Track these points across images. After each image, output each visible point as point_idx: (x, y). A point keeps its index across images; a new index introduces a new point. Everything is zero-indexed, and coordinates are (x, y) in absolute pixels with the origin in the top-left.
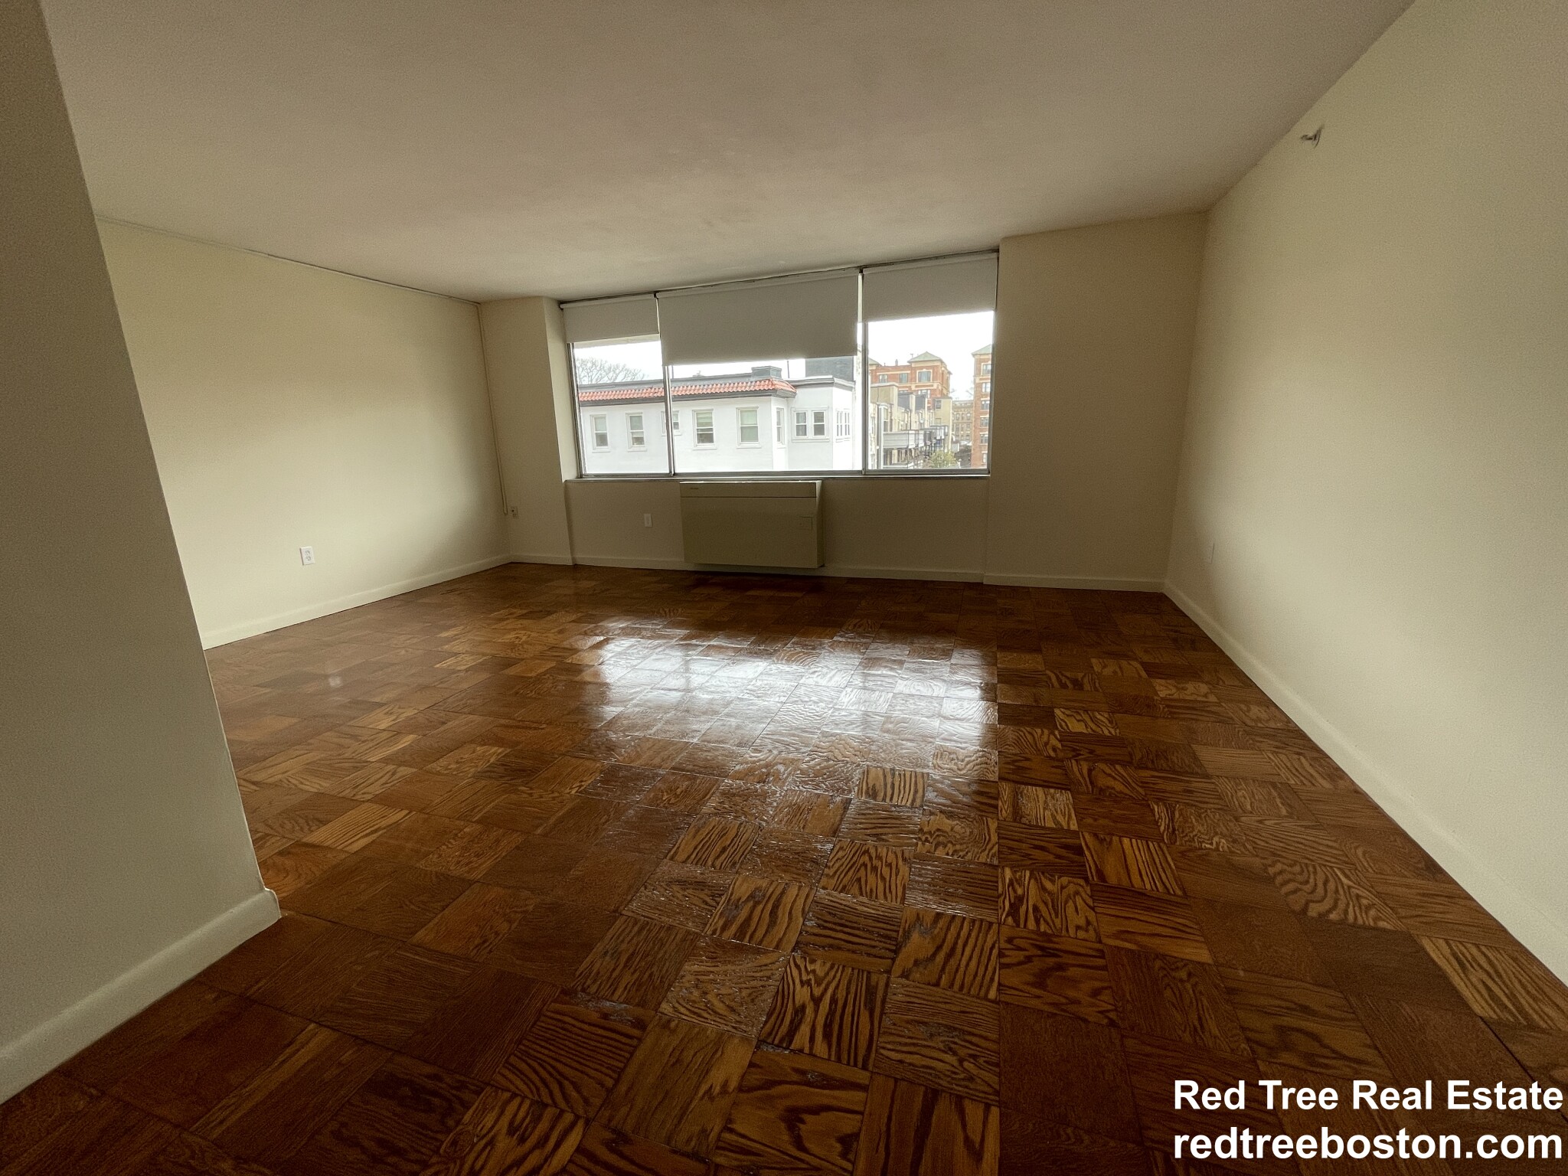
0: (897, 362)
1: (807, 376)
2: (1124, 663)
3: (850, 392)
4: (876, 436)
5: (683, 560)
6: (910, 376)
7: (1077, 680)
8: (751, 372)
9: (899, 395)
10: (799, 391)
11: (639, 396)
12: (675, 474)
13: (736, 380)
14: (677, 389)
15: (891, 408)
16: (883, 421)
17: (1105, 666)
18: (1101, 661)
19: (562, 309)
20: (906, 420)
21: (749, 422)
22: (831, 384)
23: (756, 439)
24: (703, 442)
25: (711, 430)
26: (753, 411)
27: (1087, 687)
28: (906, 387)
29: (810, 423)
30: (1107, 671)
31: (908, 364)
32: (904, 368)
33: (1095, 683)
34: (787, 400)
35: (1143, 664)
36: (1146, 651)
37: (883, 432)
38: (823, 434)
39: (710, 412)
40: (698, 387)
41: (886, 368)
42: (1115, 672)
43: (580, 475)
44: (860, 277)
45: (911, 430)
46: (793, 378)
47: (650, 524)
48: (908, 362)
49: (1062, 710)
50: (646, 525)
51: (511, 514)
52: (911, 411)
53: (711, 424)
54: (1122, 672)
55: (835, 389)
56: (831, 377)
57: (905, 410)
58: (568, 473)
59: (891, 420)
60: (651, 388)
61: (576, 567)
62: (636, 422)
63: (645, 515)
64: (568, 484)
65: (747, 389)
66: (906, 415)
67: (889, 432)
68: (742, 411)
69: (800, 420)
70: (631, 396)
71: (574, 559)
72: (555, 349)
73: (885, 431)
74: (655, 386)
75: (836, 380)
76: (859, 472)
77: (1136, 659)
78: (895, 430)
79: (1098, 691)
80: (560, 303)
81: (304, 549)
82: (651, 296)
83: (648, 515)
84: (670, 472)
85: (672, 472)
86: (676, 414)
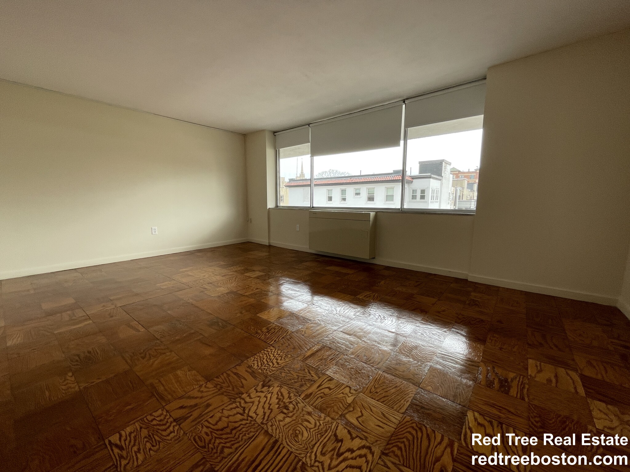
0: (469, 170)
1: (420, 173)
2: (561, 371)
3: (440, 181)
4: (454, 202)
5: (308, 247)
6: (475, 176)
7: (506, 381)
8: (393, 172)
9: (468, 184)
10: (414, 180)
11: (345, 182)
12: (313, 207)
13: (386, 176)
14: (361, 179)
15: (463, 189)
16: (458, 195)
17: (540, 371)
18: (538, 363)
19: (275, 135)
20: (471, 195)
21: (390, 194)
22: (430, 177)
23: (393, 200)
24: (370, 201)
25: (374, 196)
26: (392, 188)
27: (513, 392)
28: (473, 181)
29: (419, 194)
30: (541, 378)
31: (475, 171)
32: (473, 172)
33: (524, 388)
34: (408, 184)
35: (583, 378)
36: (589, 363)
37: (458, 200)
38: (425, 199)
39: (374, 188)
40: (369, 178)
41: (463, 173)
42: (549, 381)
43: (277, 206)
44: (404, 106)
45: (473, 199)
46: (413, 174)
47: (299, 229)
48: (475, 170)
49: (476, 414)
50: (297, 230)
51: (249, 221)
52: (474, 191)
53: (374, 194)
54: (557, 381)
55: (431, 179)
56: (430, 174)
57: (471, 190)
58: (271, 204)
59: (463, 195)
60: (351, 179)
61: (270, 246)
62: (343, 192)
63: (297, 225)
64: (270, 209)
65: (390, 179)
66: (471, 193)
67: (461, 200)
68: (387, 188)
69: (414, 193)
70: (343, 182)
71: (269, 242)
72: (270, 153)
73: (459, 199)
74: (352, 178)
75: (432, 176)
76: (399, 209)
77: (576, 370)
78: (464, 199)
79: (523, 399)
80: (274, 133)
81: (153, 228)
82: (308, 126)
83: (298, 225)
84: (311, 206)
85: (312, 206)
86: (359, 189)
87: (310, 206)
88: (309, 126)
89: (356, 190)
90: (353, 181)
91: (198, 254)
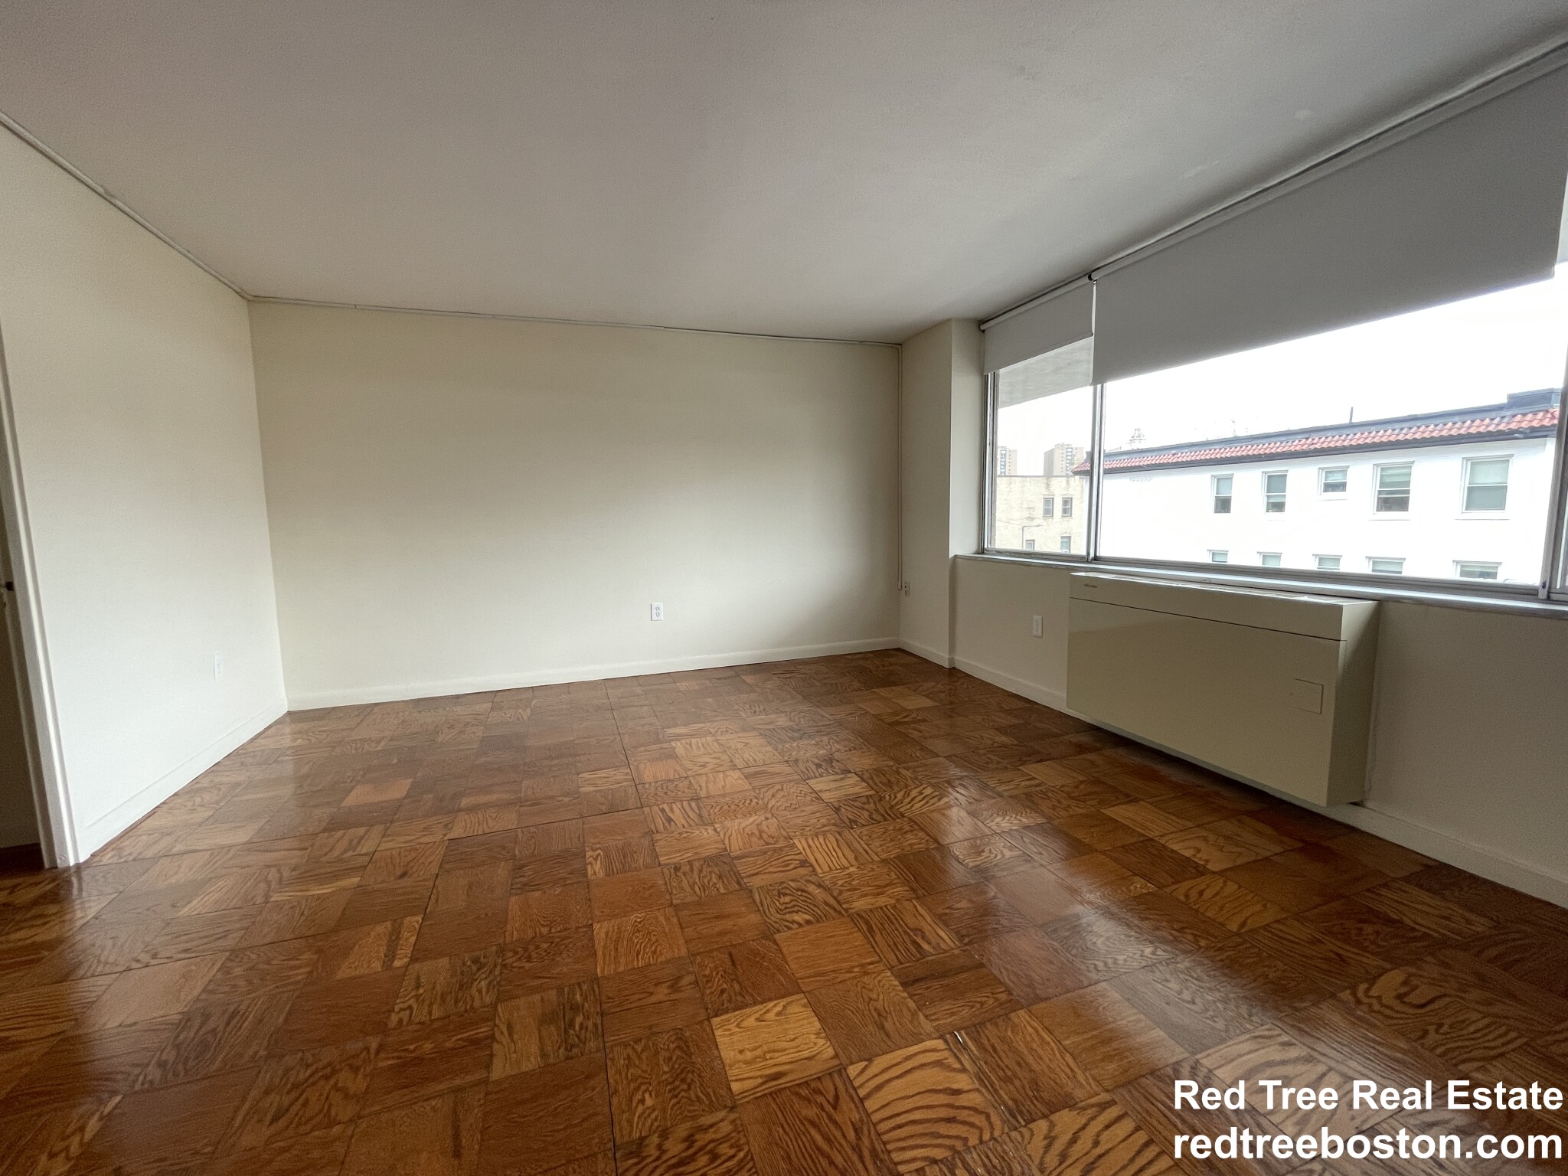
5: (1065, 699)
11: (1285, 450)
12: (1096, 559)
14: (1351, 437)
19: (984, 331)
24: (1389, 509)
25: (1408, 492)
26: (1500, 463)
40: (1390, 431)
43: (982, 550)
47: (1040, 632)
50: (1035, 633)
51: (903, 589)
53: (1408, 482)
58: (961, 543)
61: (953, 672)
62: (1275, 483)
63: (1035, 617)
64: (956, 559)
68: (1476, 466)
71: (951, 660)
72: (963, 389)
74: (1313, 436)
80: (981, 324)
81: (655, 605)
82: (1086, 280)
83: (1037, 618)
84: (1088, 554)
85: (1092, 555)
86: (1344, 471)
87: (1084, 553)
88: (1090, 278)
89: (1329, 472)
90: (1317, 446)
91: (749, 679)
